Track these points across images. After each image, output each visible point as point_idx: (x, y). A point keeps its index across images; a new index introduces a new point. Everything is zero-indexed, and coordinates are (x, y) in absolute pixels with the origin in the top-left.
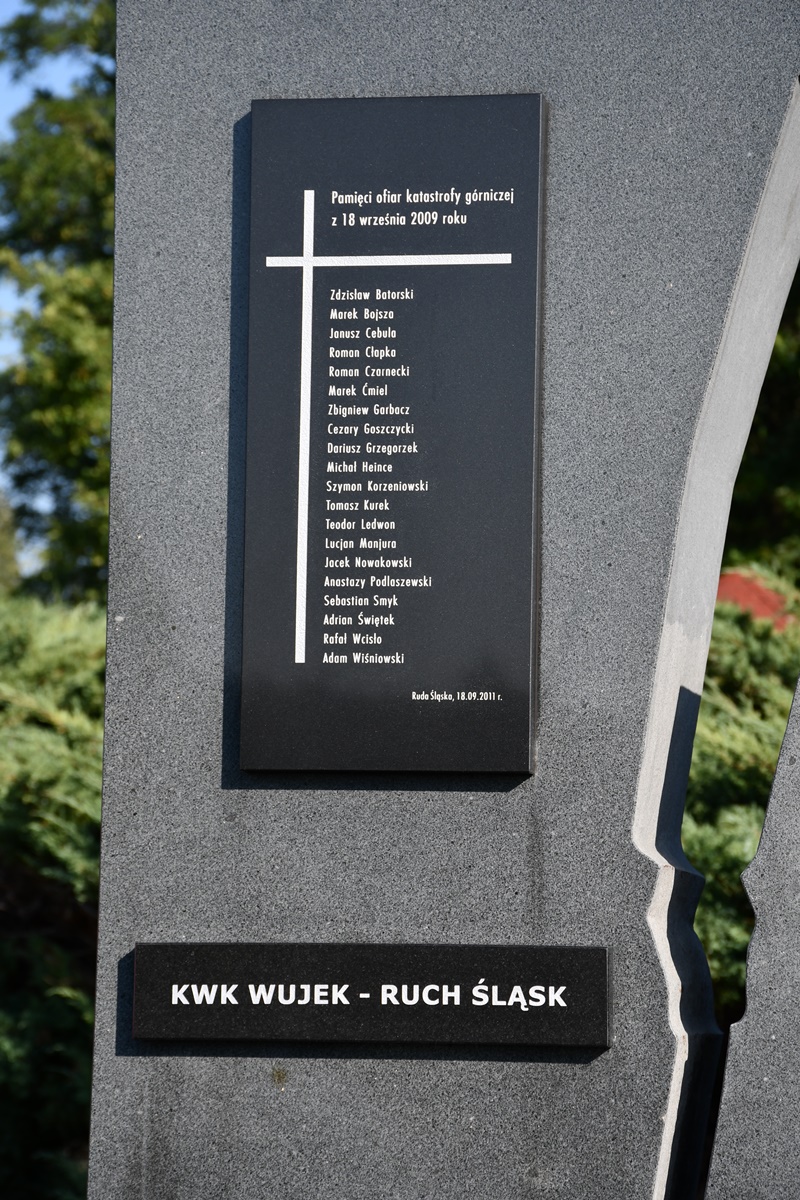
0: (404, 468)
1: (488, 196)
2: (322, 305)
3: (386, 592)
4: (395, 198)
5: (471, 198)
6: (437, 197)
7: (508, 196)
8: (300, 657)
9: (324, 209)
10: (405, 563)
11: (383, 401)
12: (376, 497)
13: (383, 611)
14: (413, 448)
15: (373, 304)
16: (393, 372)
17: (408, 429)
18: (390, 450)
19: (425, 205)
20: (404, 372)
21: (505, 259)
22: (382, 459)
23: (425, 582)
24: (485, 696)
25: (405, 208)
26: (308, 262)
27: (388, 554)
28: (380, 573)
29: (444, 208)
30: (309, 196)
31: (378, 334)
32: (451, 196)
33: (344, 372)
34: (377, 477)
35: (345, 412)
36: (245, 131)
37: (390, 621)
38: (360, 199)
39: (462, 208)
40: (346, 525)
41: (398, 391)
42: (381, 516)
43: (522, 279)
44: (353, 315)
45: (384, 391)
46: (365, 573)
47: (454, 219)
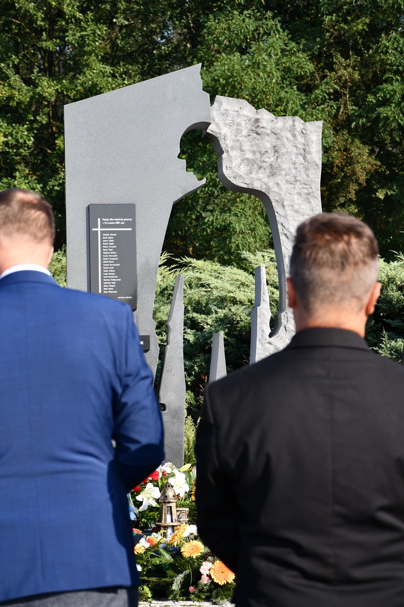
0: (116, 262)
1: (128, 220)
2: (102, 236)
3: (114, 281)
4: (113, 220)
5: (125, 220)
6: (119, 220)
7: (131, 220)
8: (100, 292)
9: (101, 221)
10: (117, 277)
11: (112, 251)
12: (111, 266)
13: (113, 284)
14: (117, 259)
15: (110, 236)
16: (113, 247)
17: (116, 256)
18: (113, 259)
19: (118, 221)
20: (115, 247)
21: (131, 229)
22: (112, 260)
23: (120, 280)
24: (130, 297)
25: (114, 221)
26: (99, 229)
27: (114, 275)
28: (112, 278)
29: (121, 221)
30: (99, 219)
31: (111, 241)
32: (122, 219)
33: (106, 247)
34: (111, 263)
35: (106, 253)
36: (88, 208)
37: (114, 286)
38: (107, 220)
39: (123, 221)
40: (107, 271)
41: (114, 250)
42: (112, 269)
43: (133, 232)
44: (107, 238)
45: (112, 250)
46: (110, 278)
47: (122, 223)
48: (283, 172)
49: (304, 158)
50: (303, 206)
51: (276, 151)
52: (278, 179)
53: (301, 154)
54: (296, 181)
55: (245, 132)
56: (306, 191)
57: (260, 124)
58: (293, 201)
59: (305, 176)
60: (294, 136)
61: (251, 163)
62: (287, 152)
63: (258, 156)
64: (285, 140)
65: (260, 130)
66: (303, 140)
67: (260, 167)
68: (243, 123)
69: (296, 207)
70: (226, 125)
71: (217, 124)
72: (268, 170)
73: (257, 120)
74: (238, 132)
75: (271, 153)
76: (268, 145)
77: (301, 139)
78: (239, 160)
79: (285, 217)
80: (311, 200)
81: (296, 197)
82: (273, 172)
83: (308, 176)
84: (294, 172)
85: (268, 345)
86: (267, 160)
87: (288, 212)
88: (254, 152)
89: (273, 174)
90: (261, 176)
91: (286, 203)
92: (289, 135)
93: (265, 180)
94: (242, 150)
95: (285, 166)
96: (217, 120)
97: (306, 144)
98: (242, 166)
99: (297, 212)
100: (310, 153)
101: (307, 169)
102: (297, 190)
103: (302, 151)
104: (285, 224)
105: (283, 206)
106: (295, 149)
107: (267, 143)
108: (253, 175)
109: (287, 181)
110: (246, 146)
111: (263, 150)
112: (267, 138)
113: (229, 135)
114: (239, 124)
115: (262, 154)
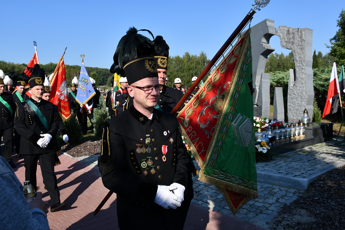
48: (295, 43)
49: (301, 39)
50: (300, 52)
51: (293, 38)
52: (294, 45)
53: (300, 38)
54: (299, 45)
55: (285, 34)
56: (301, 48)
57: (289, 31)
58: (298, 51)
59: (301, 44)
60: (298, 33)
61: (286, 42)
62: (296, 38)
63: (289, 40)
64: (296, 34)
65: (289, 33)
66: (301, 34)
67: (289, 43)
68: (285, 32)
69: (298, 52)
70: (281, 33)
71: (279, 33)
72: (291, 43)
73: (288, 30)
74: (284, 34)
75: (292, 38)
76: (291, 37)
77: (300, 34)
78: (284, 41)
79: (296, 55)
80: (302, 50)
81: (298, 50)
82: (293, 43)
83: (302, 43)
84: (298, 43)
85: (291, 90)
86: (291, 40)
87: (296, 54)
88: (288, 39)
89: (293, 44)
90: (289, 45)
91: (296, 52)
92: (297, 33)
93: (291, 46)
94: (285, 39)
95: (296, 42)
96: (279, 32)
97: (301, 35)
98: (285, 43)
99: (299, 54)
100: (302, 37)
101: (301, 42)
102: (299, 48)
103: (300, 37)
104: (296, 58)
105: (295, 52)
106: (298, 37)
107: (291, 36)
108: (288, 45)
109: (296, 46)
110: (286, 38)
111: (290, 38)
112: (291, 35)
113: (281, 35)
114: (284, 32)
115: (290, 39)
